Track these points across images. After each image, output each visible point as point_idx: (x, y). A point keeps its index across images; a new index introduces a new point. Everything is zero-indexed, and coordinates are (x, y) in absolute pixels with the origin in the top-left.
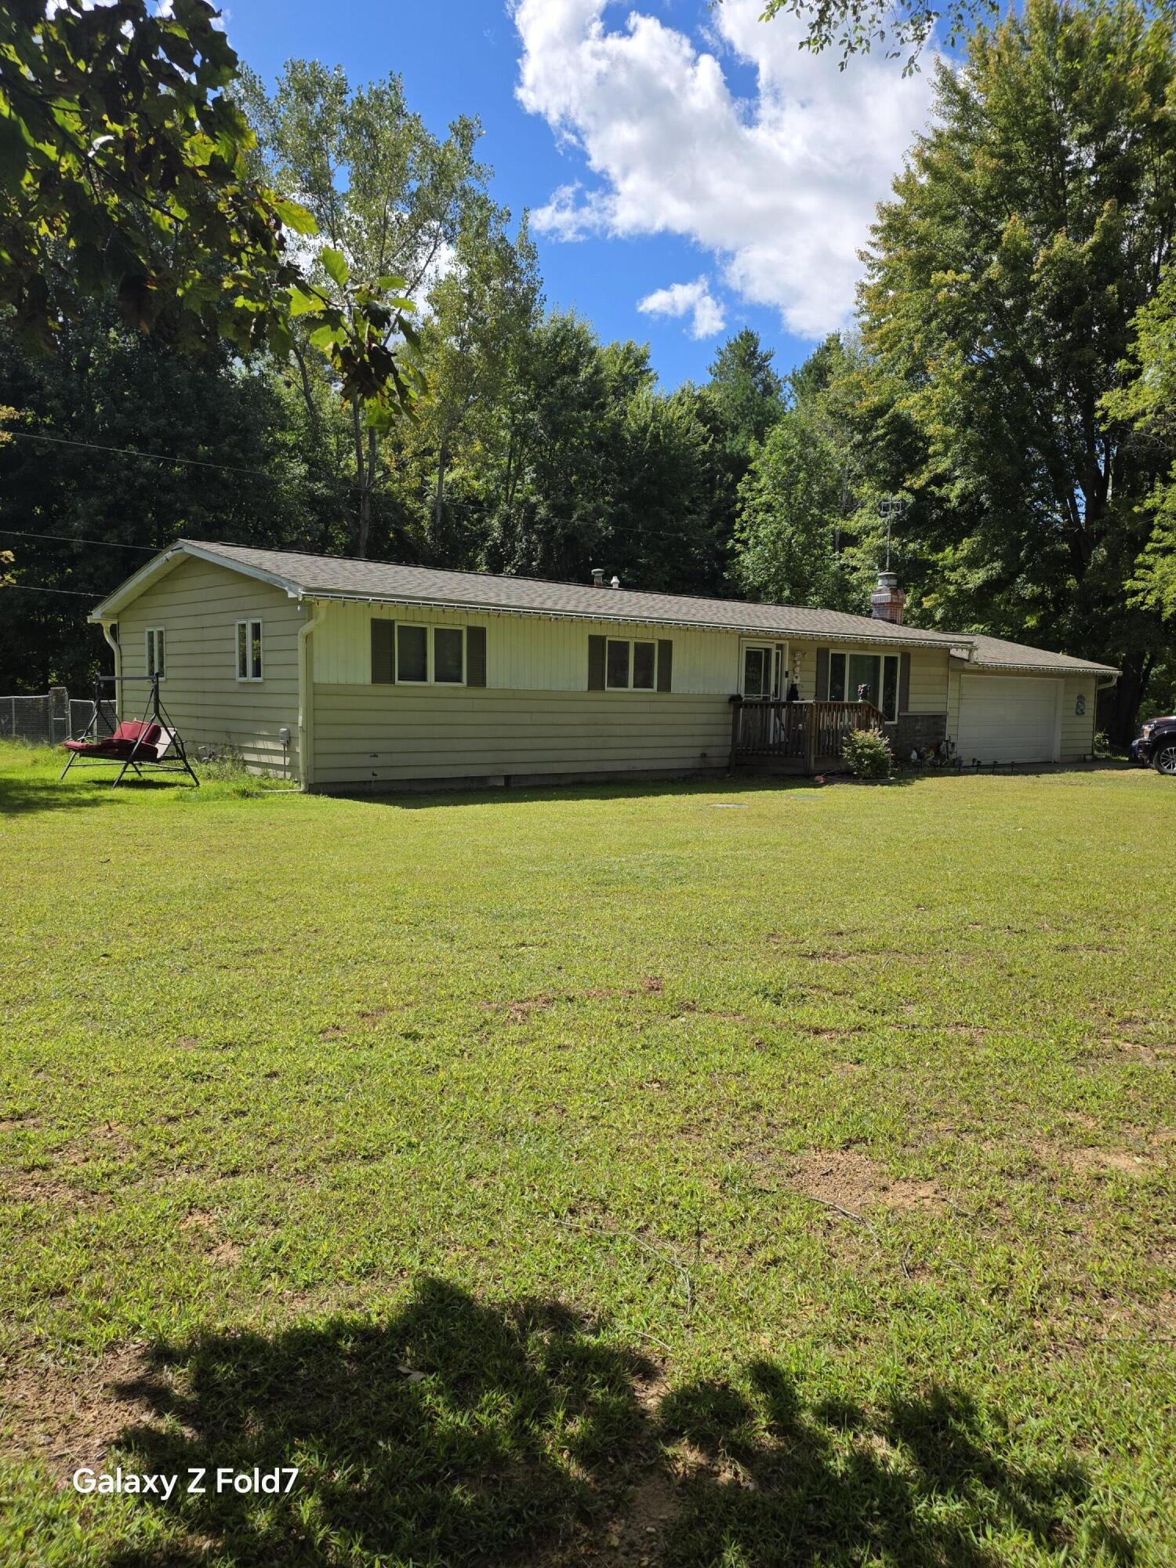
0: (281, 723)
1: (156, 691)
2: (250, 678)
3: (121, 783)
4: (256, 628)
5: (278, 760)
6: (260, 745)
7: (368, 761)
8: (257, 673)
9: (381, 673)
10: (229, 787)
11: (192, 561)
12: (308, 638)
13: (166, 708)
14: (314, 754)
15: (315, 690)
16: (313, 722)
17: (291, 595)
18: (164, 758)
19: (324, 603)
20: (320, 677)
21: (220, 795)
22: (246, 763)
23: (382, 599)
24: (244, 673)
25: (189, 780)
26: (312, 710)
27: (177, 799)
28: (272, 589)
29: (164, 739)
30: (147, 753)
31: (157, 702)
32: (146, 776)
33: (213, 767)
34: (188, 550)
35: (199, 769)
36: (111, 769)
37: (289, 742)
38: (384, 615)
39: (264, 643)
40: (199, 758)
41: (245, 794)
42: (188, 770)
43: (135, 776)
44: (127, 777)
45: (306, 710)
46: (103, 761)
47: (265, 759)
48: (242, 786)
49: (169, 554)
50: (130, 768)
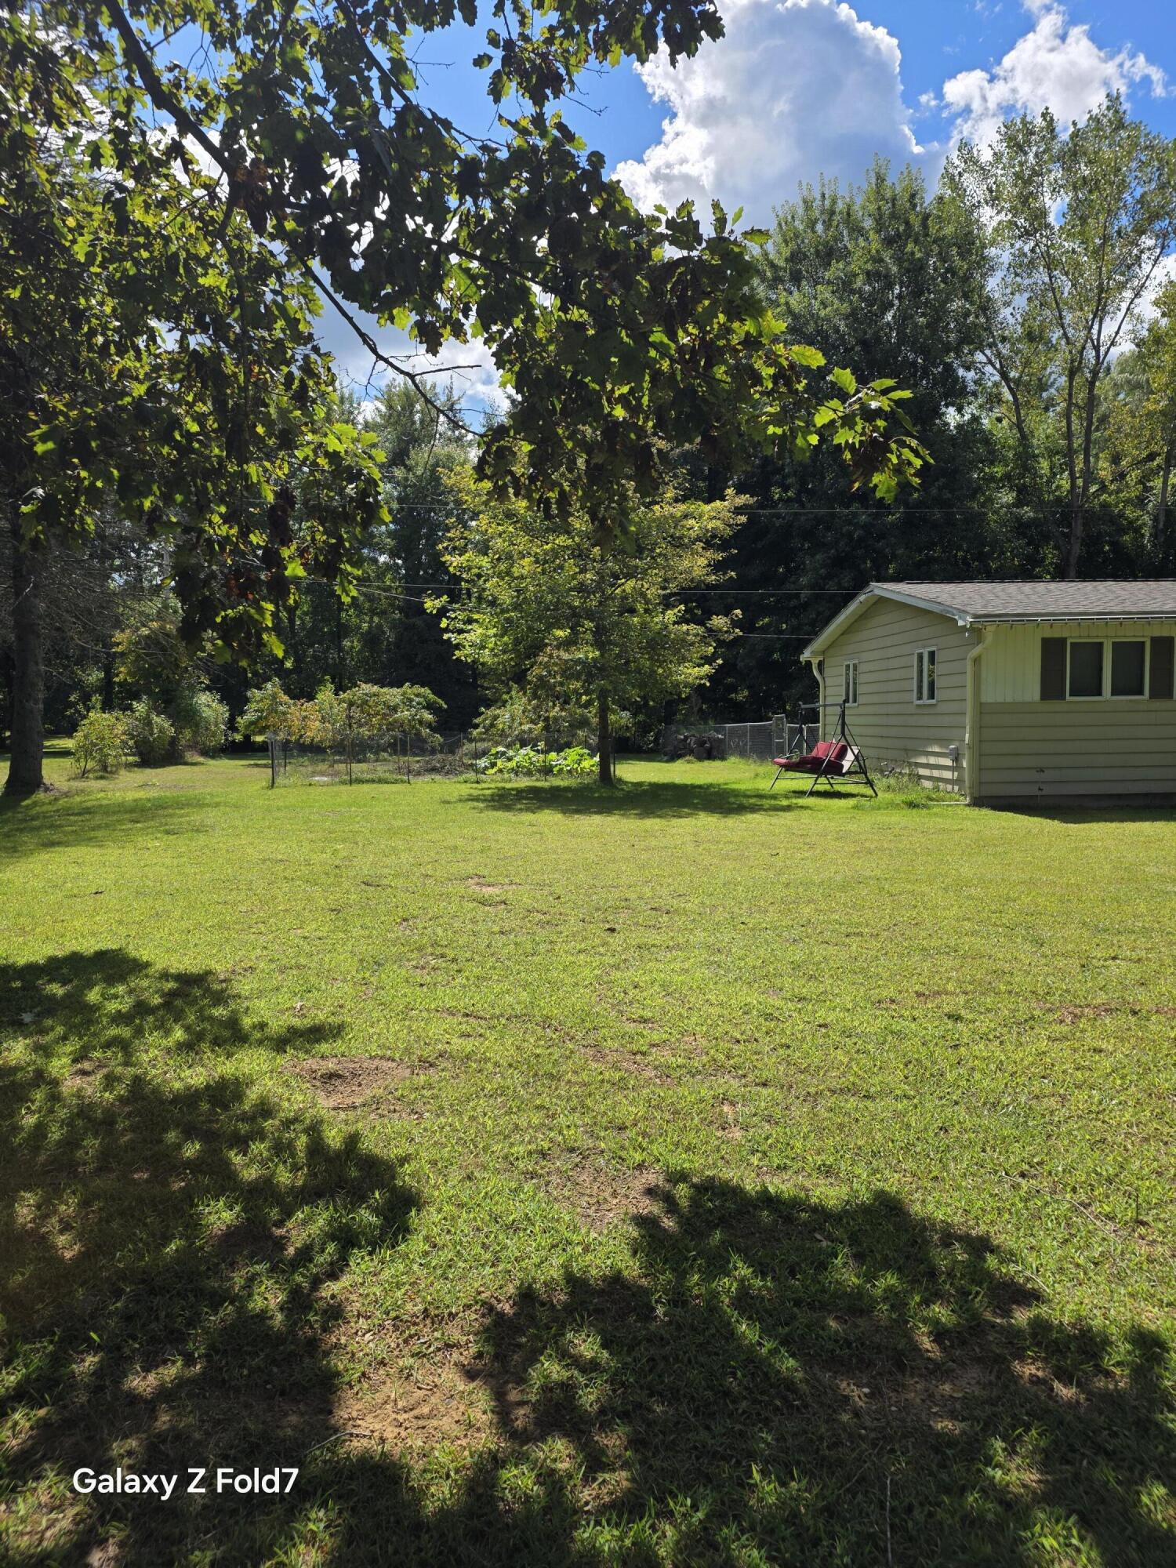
0: (950, 741)
1: (843, 715)
2: (926, 701)
3: (813, 794)
4: (932, 655)
5: (948, 775)
6: (932, 760)
7: (1034, 776)
8: (932, 696)
9: (1051, 689)
10: (899, 798)
11: (882, 601)
12: (977, 661)
13: (852, 729)
14: (979, 768)
15: (983, 710)
16: (979, 740)
17: (961, 623)
18: (849, 772)
19: (991, 628)
20: (988, 697)
21: (891, 805)
22: (920, 777)
23: (1052, 619)
24: (920, 698)
25: (870, 792)
26: (979, 728)
27: (855, 807)
28: (942, 619)
29: (850, 757)
30: (834, 768)
31: (844, 724)
32: (838, 788)
33: (892, 781)
34: (877, 592)
35: (880, 783)
36: (804, 781)
37: (957, 759)
38: (1056, 634)
39: (939, 669)
40: (882, 772)
41: (912, 805)
42: (870, 783)
43: (828, 787)
44: (818, 788)
45: (972, 728)
46: (798, 775)
47: (936, 773)
48: (912, 797)
49: (862, 598)
50: (822, 780)
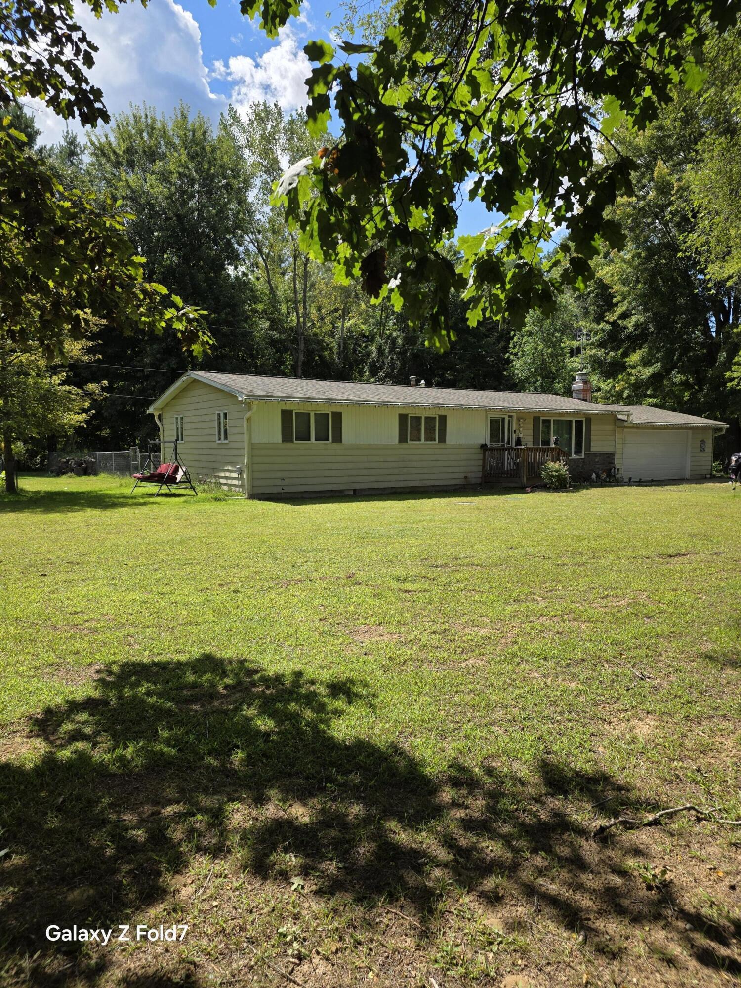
0: (237, 463)
1: (176, 448)
2: (222, 441)
3: (158, 495)
4: (225, 415)
5: (236, 482)
6: (228, 474)
7: (279, 482)
8: (226, 438)
9: (287, 437)
10: (210, 496)
11: (195, 381)
12: (249, 420)
13: (181, 456)
14: (252, 479)
15: (253, 447)
16: (252, 463)
17: (240, 399)
18: (180, 482)
19: (255, 402)
20: (256, 440)
21: (205, 500)
22: (221, 484)
23: (286, 399)
24: (220, 439)
25: (193, 493)
26: (252, 457)
27: (185, 502)
28: (229, 395)
29: (181, 472)
30: (172, 480)
31: (176, 453)
32: (174, 491)
33: (205, 486)
34: (192, 376)
35: (199, 488)
36: (153, 488)
37: (240, 473)
38: (288, 407)
39: (230, 423)
40: (199, 481)
41: (217, 499)
42: (193, 488)
43: (168, 491)
44: (162, 491)
45: (248, 457)
47: (230, 482)
48: (216, 496)
49: (184, 378)
50: (164, 486)
